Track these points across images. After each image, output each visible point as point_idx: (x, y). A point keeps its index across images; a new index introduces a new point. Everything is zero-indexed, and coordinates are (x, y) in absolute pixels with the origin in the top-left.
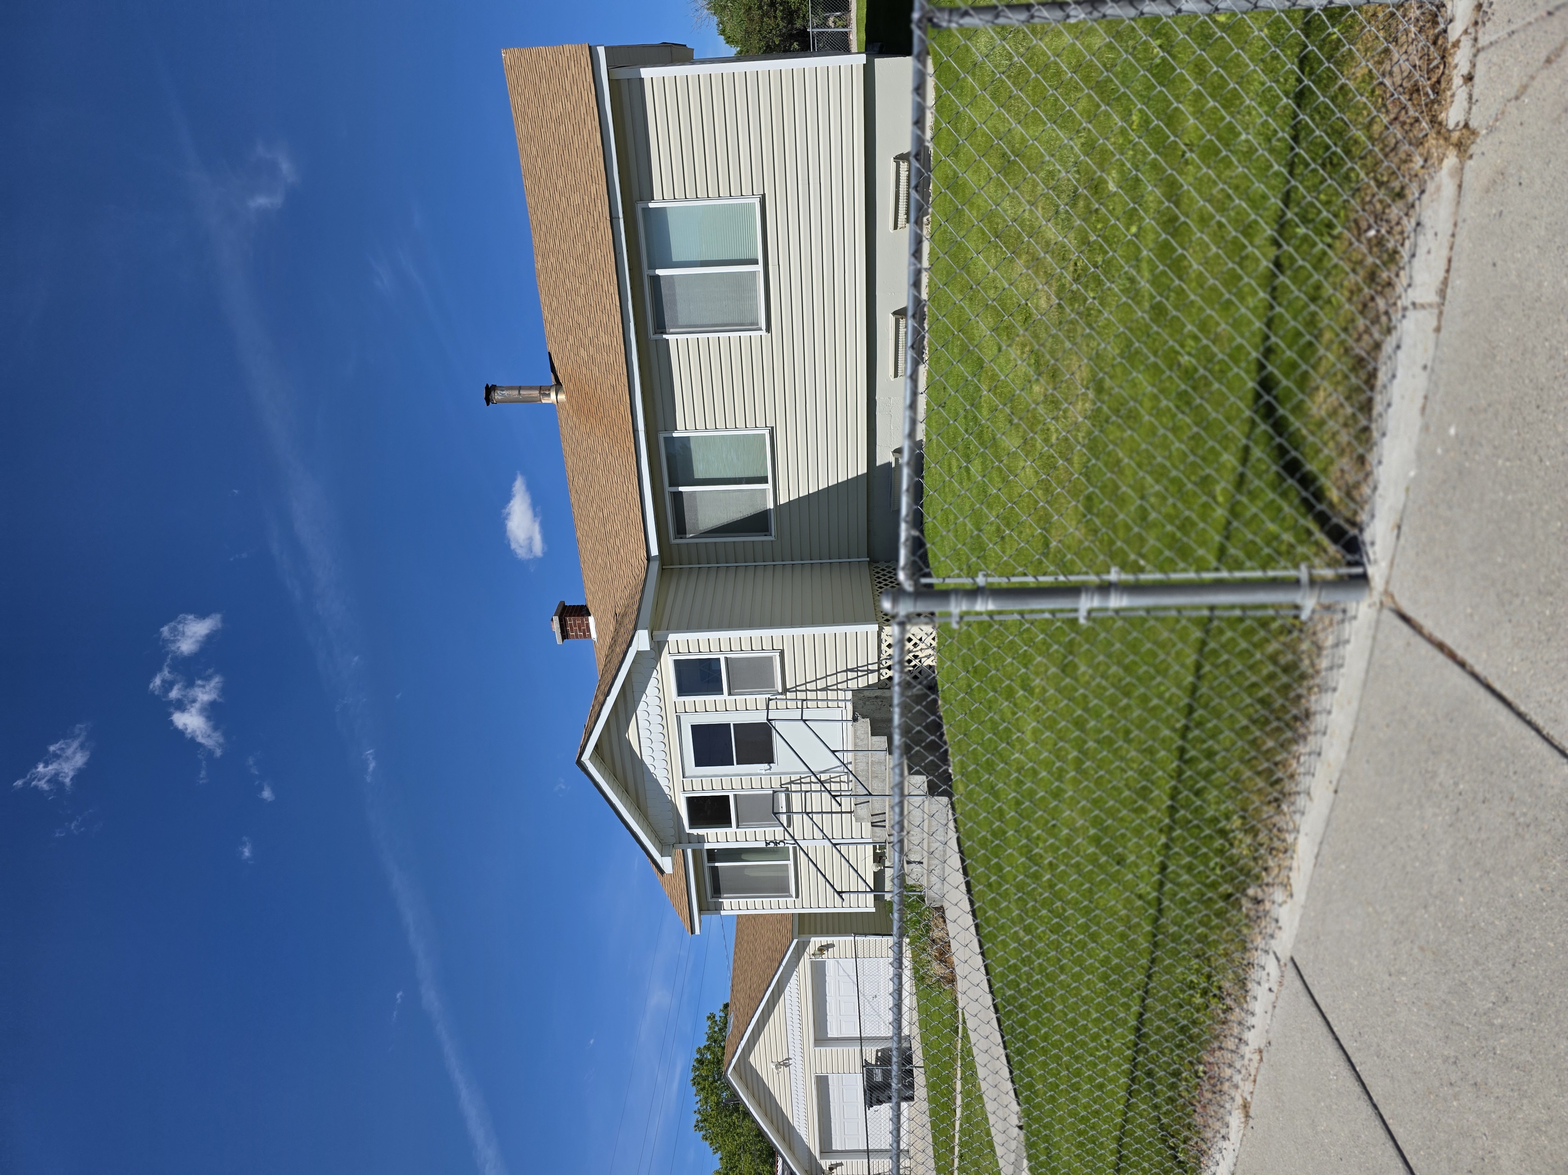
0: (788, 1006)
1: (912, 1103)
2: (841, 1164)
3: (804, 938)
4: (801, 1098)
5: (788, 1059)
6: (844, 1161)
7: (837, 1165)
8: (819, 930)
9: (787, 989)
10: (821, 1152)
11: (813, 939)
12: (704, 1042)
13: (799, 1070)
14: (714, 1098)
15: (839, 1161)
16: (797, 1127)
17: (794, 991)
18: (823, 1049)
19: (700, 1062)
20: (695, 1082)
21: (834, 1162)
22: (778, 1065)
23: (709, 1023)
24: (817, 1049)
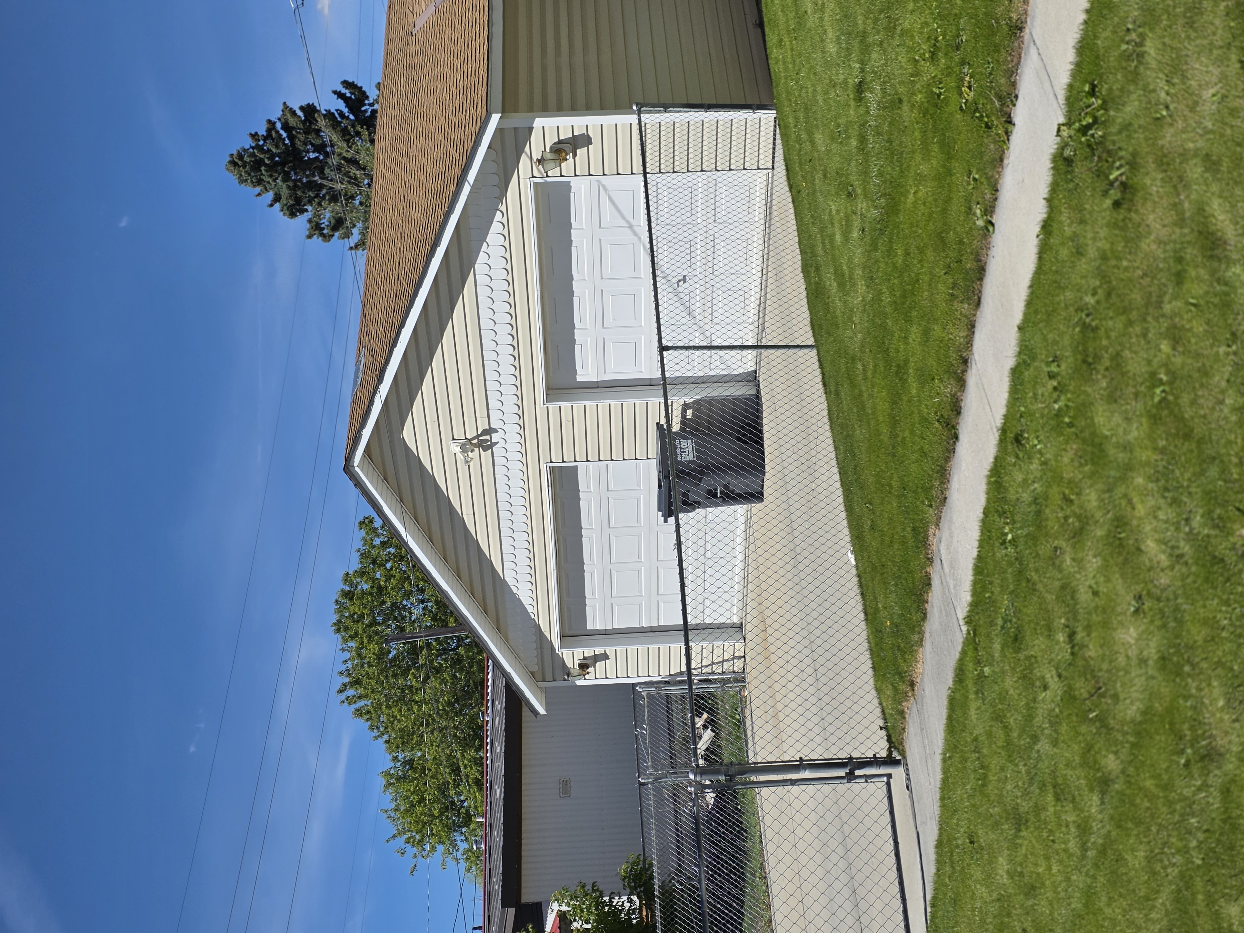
0: (484, 303)
1: (756, 507)
2: (605, 657)
3: (517, 120)
4: (519, 519)
5: (490, 431)
6: (610, 651)
7: (596, 658)
8: (552, 101)
9: (482, 258)
10: (563, 636)
11: (539, 123)
12: (355, 565)
13: (515, 457)
14: (374, 647)
15: (599, 651)
16: (511, 582)
17: (498, 263)
18: (565, 406)
19: (349, 595)
20: (339, 627)
21: (589, 652)
22: (467, 445)
23: (363, 533)
24: (553, 406)
